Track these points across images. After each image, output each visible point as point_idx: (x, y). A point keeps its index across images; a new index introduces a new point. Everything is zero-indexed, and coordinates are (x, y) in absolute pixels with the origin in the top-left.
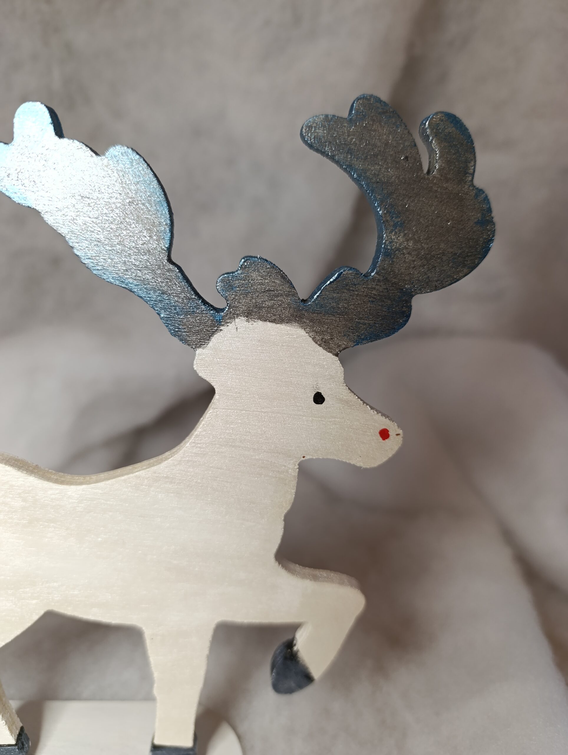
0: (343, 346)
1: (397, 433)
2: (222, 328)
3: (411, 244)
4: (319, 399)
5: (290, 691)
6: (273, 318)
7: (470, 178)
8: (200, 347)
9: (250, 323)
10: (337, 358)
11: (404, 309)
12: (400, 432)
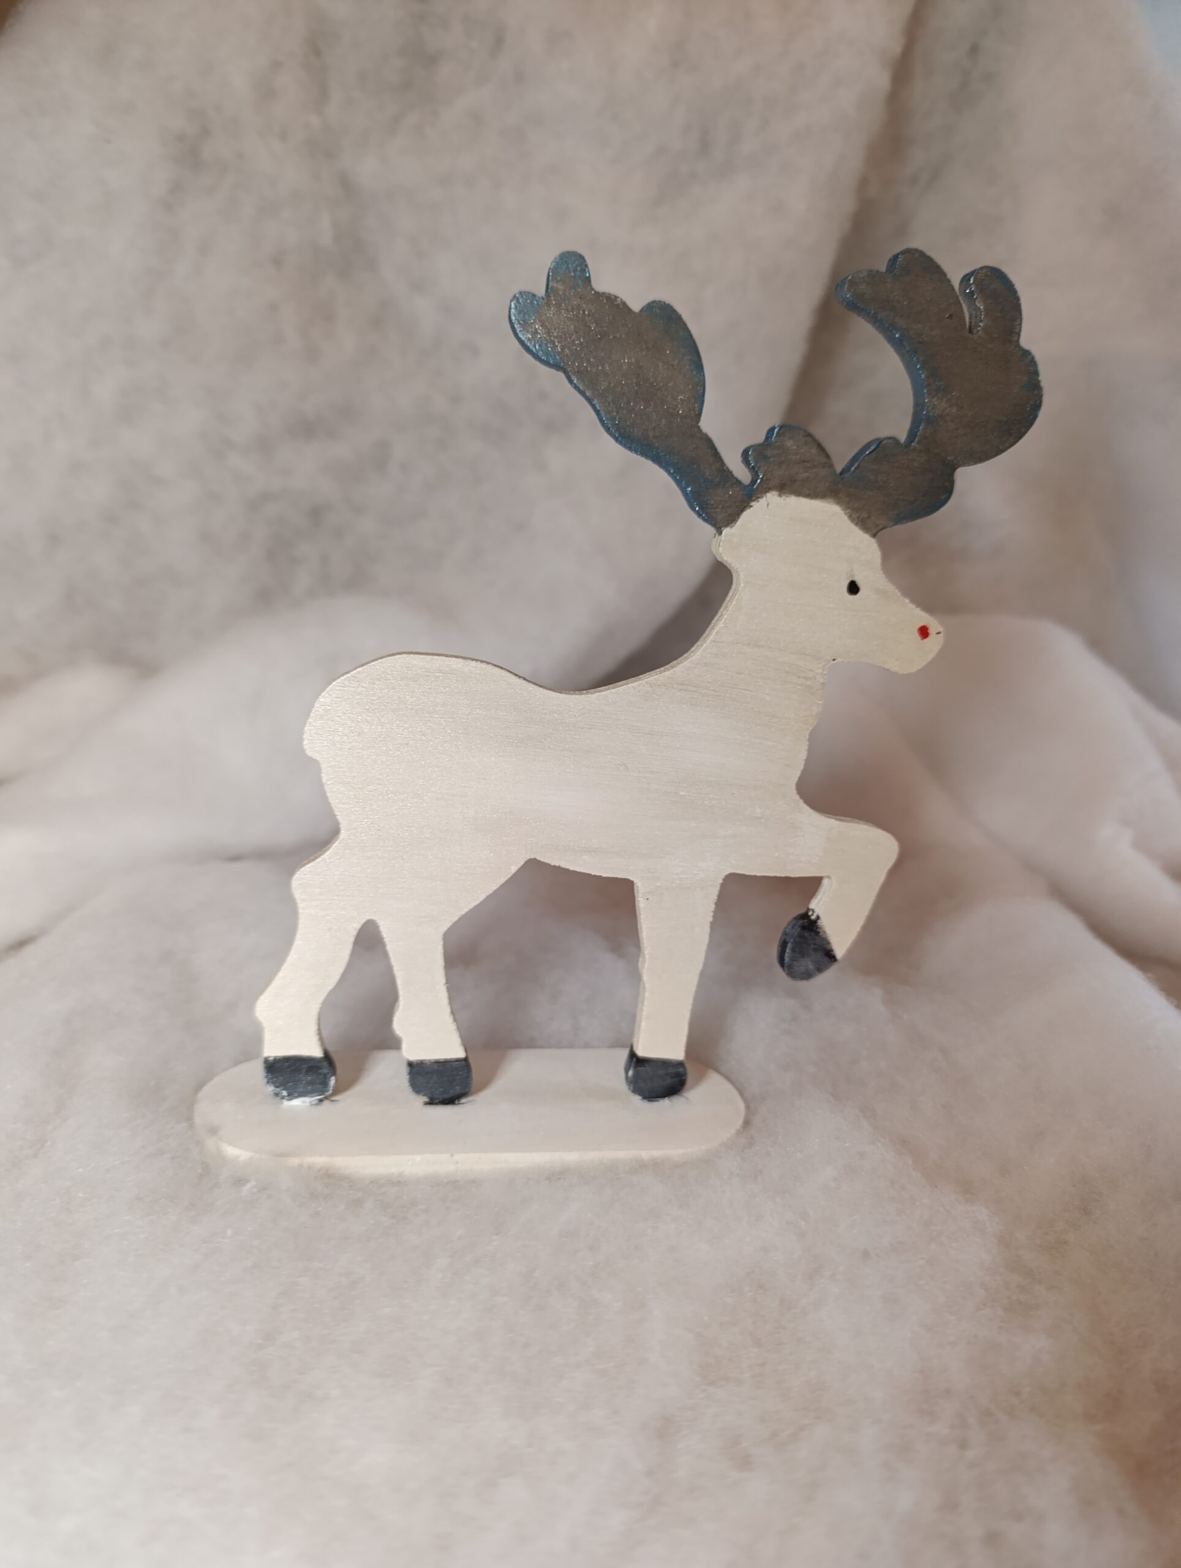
0: (881, 526)
1: (937, 632)
2: (752, 504)
3: (954, 410)
4: (853, 588)
5: (807, 976)
6: (807, 492)
7: (1016, 338)
8: (727, 526)
9: (782, 499)
10: (873, 541)
11: (947, 484)
12: (941, 629)
